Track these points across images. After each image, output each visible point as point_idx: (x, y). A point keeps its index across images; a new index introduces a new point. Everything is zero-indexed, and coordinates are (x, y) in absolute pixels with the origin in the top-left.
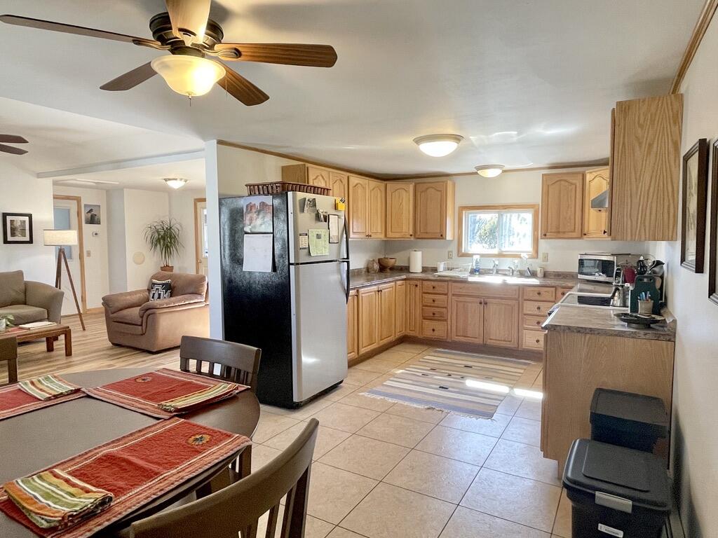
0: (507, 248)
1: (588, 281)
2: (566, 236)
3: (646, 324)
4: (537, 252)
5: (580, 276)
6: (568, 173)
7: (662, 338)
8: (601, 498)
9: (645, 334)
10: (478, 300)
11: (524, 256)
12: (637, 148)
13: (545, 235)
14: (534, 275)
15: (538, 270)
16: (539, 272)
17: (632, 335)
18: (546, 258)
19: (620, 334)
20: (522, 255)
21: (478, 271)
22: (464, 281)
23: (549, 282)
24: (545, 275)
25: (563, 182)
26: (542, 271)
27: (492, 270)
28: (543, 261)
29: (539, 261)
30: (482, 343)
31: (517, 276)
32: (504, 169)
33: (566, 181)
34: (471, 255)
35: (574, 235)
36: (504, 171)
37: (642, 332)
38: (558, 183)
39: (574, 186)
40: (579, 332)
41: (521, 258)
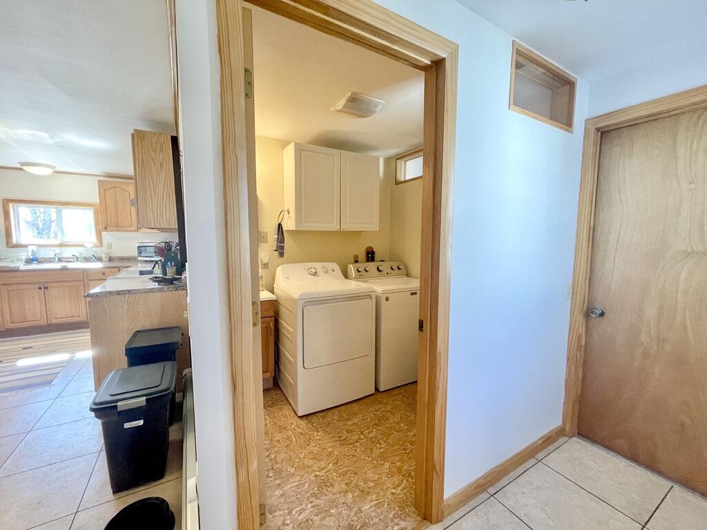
0: (69, 239)
1: (146, 261)
2: (125, 229)
3: (170, 282)
4: (101, 242)
5: (139, 258)
6: (121, 183)
7: (179, 289)
8: (122, 405)
9: (168, 288)
10: (37, 286)
11: (88, 246)
12: (153, 165)
13: (106, 228)
14: (99, 259)
15: (104, 256)
16: (104, 257)
17: (159, 290)
18: (110, 246)
19: (152, 291)
20: (86, 245)
21: (36, 260)
22: (17, 271)
23: (112, 264)
24: (110, 259)
25: (117, 189)
26: (107, 256)
27: (53, 258)
28: (108, 249)
29: (104, 249)
30: (46, 324)
31: (81, 261)
32: (56, 169)
33: (121, 188)
34: (26, 246)
35: (132, 229)
36: (55, 172)
37: (166, 287)
38: (114, 189)
39: (128, 194)
40: (119, 294)
41: (84, 247)
